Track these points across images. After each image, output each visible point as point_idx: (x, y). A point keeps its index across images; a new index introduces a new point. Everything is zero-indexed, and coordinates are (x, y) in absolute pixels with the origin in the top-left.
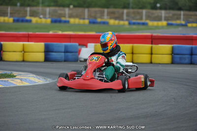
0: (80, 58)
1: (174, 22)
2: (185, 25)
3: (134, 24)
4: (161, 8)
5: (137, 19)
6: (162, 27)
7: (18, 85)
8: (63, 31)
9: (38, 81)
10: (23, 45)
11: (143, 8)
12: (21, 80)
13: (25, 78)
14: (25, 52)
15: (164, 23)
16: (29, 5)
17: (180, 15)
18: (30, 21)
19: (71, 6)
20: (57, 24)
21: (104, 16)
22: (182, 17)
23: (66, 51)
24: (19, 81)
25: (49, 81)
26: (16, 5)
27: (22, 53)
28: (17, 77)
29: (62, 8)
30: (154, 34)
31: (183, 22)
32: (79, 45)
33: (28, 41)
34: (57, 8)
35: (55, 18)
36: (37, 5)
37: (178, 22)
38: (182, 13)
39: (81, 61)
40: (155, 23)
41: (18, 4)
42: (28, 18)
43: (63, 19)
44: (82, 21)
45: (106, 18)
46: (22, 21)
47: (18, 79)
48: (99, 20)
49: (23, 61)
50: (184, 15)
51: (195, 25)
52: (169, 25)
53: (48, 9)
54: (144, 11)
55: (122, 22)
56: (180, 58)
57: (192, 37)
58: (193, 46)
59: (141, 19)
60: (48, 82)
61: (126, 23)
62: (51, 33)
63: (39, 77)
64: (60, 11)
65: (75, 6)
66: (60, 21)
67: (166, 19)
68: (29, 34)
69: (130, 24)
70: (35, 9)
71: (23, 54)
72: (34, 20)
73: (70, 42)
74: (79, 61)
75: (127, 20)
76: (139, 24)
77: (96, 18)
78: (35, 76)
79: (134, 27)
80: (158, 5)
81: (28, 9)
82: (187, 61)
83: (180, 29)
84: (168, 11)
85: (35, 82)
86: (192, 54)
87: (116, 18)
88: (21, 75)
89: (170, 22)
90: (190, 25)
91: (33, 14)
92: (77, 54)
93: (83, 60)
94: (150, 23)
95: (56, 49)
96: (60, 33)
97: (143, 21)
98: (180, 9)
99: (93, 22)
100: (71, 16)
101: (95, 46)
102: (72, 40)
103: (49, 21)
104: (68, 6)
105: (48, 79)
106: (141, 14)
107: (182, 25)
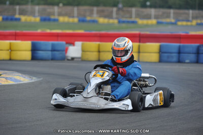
0: (67, 57)
1: (164, 20)
2: (175, 24)
3: (124, 22)
4: (151, 7)
5: (126, 18)
6: (152, 25)
7: (3, 83)
8: (51, 29)
9: (23, 79)
10: (10, 44)
11: (132, 6)
12: (6, 78)
13: (10, 76)
14: (11, 51)
15: (154, 21)
16: (18, 4)
17: (170, 13)
18: (19, 20)
19: (61, 5)
20: (47, 23)
21: (93, 14)
22: (172, 15)
23: (53, 50)
24: (4, 79)
25: (34, 79)
26: (5, 3)
27: (8, 52)
28: (2, 76)
29: (51, 7)
30: (143, 33)
31: (173, 21)
32: (67, 43)
33: (15, 40)
34: (46, 7)
35: (44, 16)
36: (26, 3)
37: (168, 20)
38: (172, 11)
39: (68, 60)
40: (145, 22)
41: (8, 3)
42: (17, 16)
43: (52, 17)
44: (71, 20)
45: (95, 17)
46: (12, 19)
47: (4, 77)
48: (88, 18)
49: (10, 60)
50: (174, 13)
51: (184, 23)
52: (158, 23)
53: (37, 8)
54: (134, 10)
55: (111, 21)
56: (168, 57)
57: (181, 35)
58: (181, 44)
59: (131, 17)
60: (33, 81)
61: (116, 21)
62: (39, 31)
63: (24, 76)
64: (49, 9)
65: (64, 5)
66: (49, 20)
67: (156, 17)
68: (16, 33)
69: (119, 22)
70: (24, 7)
71: (10, 52)
72: (23, 18)
73: (57, 40)
74: (66, 60)
75: (117, 18)
76: (128, 22)
77: (85, 16)
78: (20, 74)
79: (124, 25)
80: (148, 3)
81: (17, 7)
82: (175, 59)
83: (170, 27)
84: (158, 10)
85: (20, 81)
86: (179, 53)
87: (105, 17)
88: (6, 73)
89: (160, 20)
90: (179, 23)
91: (22, 13)
92: (64, 52)
93: (70, 58)
94: (140, 22)
95: (43, 48)
96: (48, 31)
97: (133, 19)
98: (170, 7)
99: (82, 21)
100: (60, 14)
101: (82, 44)
102: (59, 38)
103: (38, 19)
104: (57, 4)
105: (34, 78)
106: (130, 13)
107: (172, 24)
